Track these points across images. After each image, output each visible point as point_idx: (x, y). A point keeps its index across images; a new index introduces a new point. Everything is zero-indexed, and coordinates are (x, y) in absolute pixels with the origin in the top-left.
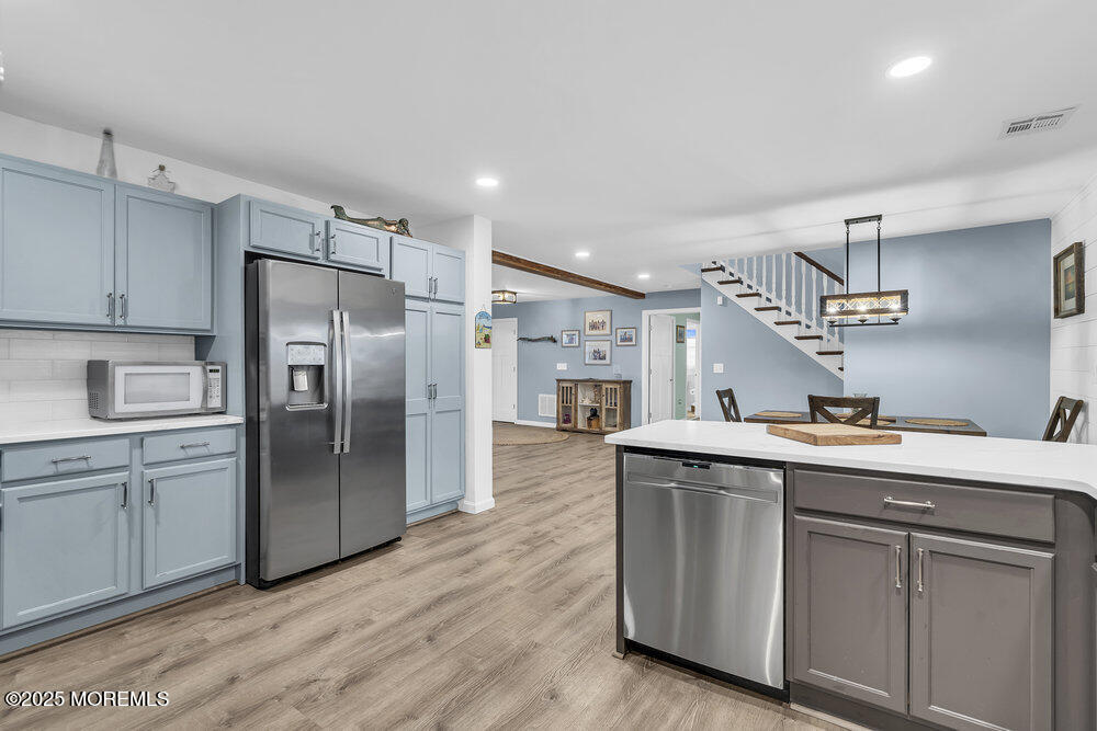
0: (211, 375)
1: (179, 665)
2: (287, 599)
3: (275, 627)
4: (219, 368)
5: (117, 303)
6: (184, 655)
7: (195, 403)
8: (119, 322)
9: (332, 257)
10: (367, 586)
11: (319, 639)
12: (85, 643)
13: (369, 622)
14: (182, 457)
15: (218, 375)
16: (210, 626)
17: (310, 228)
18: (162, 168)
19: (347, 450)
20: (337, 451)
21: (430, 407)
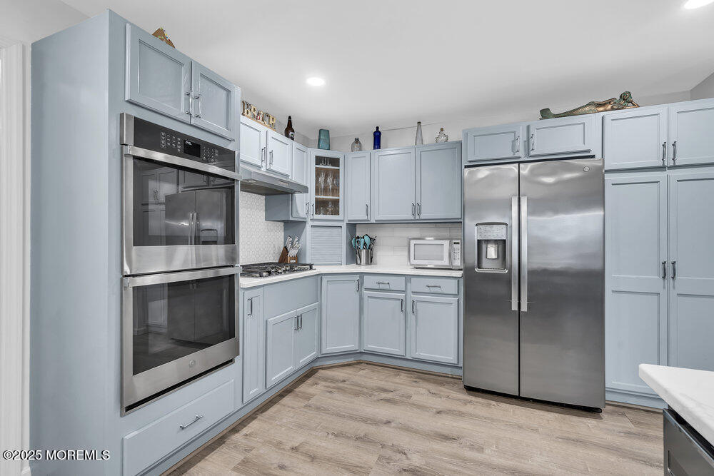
0: (455, 246)
1: (388, 401)
2: (466, 403)
3: (439, 412)
4: (459, 241)
5: (417, 208)
6: (397, 398)
7: (446, 262)
8: (418, 217)
9: (532, 153)
10: (520, 427)
11: (443, 435)
12: (387, 371)
13: (481, 450)
14: (428, 292)
15: (459, 246)
16: (421, 393)
17: (511, 137)
18: (442, 130)
19: (524, 308)
20: (515, 307)
21: (664, 288)
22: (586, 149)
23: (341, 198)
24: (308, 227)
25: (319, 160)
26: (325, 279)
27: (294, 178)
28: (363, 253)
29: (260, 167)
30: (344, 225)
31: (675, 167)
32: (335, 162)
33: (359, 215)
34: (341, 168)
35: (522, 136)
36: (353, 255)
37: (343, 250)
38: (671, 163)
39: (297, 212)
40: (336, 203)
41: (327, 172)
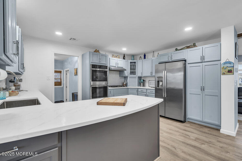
9: (172, 60)
17: (168, 56)
18: (158, 53)
19: (166, 96)
20: (164, 96)
21: (202, 93)
22: (184, 58)
23: (136, 71)
24: (128, 78)
25: (131, 63)
26: (129, 89)
27: (124, 68)
28: (142, 84)
29: (115, 67)
30: (137, 77)
31: (204, 62)
32: (135, 63)
33: (139, 75)
34: (136, 64)
35: (170, 56)
36: (139, 84)
37: (137, 83)
38: (203, 61)
39: (125, 74)
40: (135, 72)
41: (133, 65)
